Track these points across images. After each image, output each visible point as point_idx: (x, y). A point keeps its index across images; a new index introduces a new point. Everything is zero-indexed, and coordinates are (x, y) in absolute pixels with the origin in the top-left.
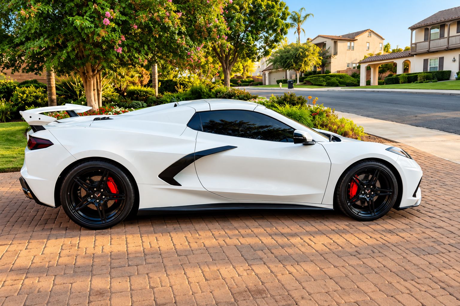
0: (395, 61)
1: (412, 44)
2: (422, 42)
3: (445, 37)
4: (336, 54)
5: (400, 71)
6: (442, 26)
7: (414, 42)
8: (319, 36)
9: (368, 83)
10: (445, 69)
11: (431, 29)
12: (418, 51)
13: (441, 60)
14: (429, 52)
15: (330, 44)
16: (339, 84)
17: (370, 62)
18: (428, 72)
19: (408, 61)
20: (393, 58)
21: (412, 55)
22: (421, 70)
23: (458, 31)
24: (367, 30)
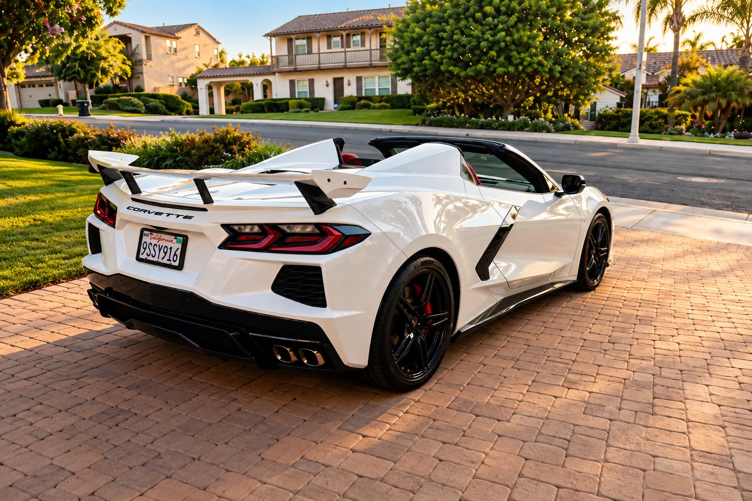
0: (251, 80)
1: (272, 57)
2: (285, 56)
3: (313, 52)
4: (149, 58)
5: (258, 95)
6: (309, 36)
7: (274, 54)
8: (114, 22)
9: (212, 111)
10: (317, 95)
12: (281, 68)
13: (311, 82)
14: (296, 71)
15: (138, 40)
16: (167, 111)
17: (211, 77)
18: (297, 99)
19: (270, 82)
20: (247, 75)
21: (274, 73)
22: (287, 95)
23: (329, 47)
24: (193, 24)
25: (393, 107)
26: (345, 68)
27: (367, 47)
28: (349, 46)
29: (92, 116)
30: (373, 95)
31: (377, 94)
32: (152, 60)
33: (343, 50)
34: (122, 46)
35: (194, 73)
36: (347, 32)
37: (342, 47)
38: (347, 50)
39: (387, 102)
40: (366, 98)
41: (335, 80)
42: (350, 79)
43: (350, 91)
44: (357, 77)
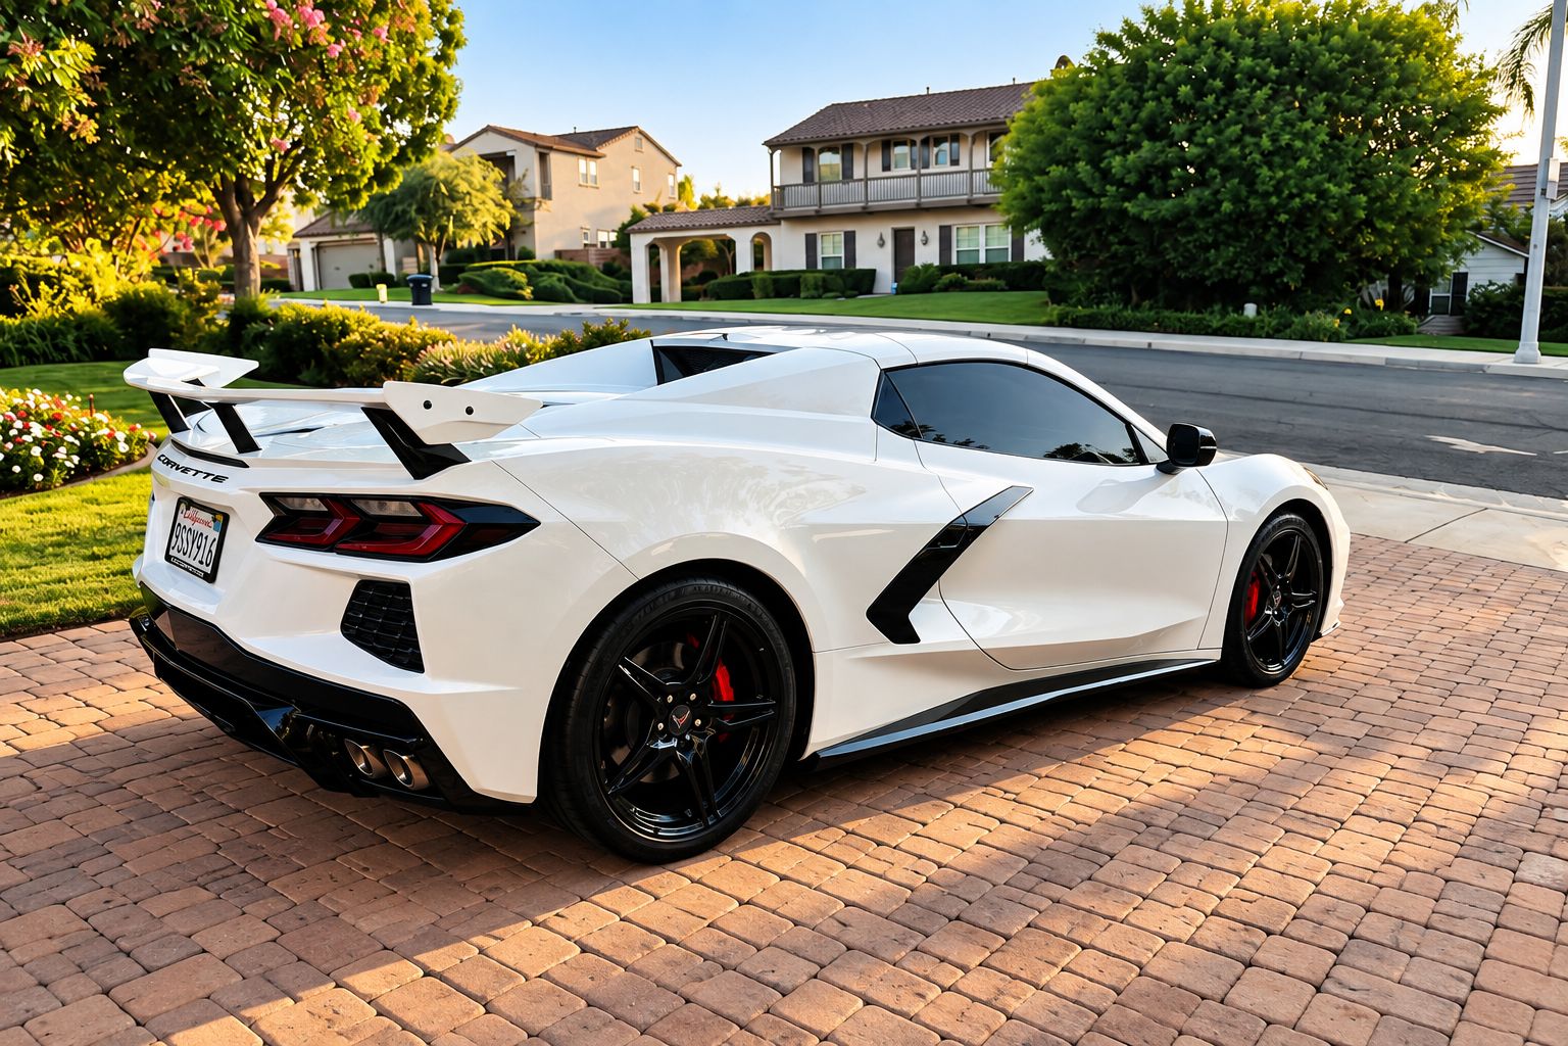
0: (730, 233)
1: (773, 187)
2: (798, 185)
3: (855, 177)
4: (547, 194)
5: (744, 264)
7: (777, 183)
8: (488, 129)
9: (656, 295)
10: (862, 264)
11: (822, 151)
12: (791, 210)
13: (850, 239)
14: (820, 217)
15: (526, 161)
17: (658, 230)
18: (820, 271)
19: (766, 237)
20: (725, 226)
21: (776, 221)
22: (800, 264)
23: (886, 168)
24: (631, 128)
25: (1013, 286)
26: (920, 210)
27: (964, 165)
28: (926, 166)
29: (435, 306)
30: (972, 262)
31: (982, 260)
32: (550, 199)
33: (915, 172)
34: (497, 174)
35: (626, 222)
36: (923, 136)
37: (913, 168)
38: (923, 171)
39: (998, 278)
40: (959, 269)
41: (897, 233)
42: (926, 231)
43: (926, 254)
44: (941, 227)
